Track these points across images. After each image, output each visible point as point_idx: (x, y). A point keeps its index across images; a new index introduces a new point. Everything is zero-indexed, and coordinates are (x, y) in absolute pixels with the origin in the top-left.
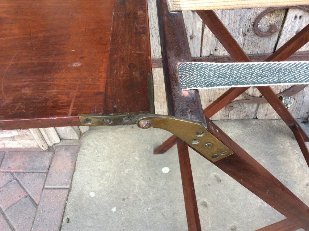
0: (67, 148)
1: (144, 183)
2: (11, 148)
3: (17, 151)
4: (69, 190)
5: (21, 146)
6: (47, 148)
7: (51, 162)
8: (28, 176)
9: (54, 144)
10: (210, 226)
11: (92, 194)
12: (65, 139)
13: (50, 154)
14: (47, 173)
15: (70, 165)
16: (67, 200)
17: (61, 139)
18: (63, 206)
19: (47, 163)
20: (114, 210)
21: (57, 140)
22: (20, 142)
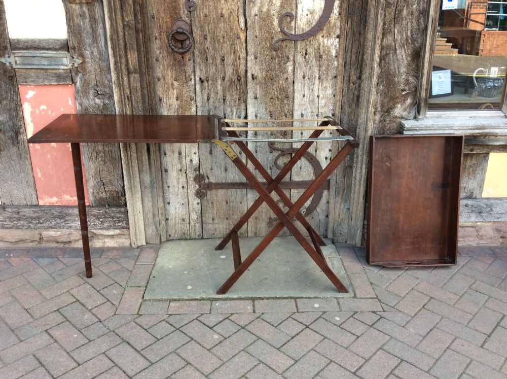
0: (151, 248)
1: (207, 262)
2: (109, 247)
3: (113, 249)
4: (154, 265)
5: (116, 245)
6: (136, 246)
7: (140, 253)
8: (123, 259)
9: (142, 246)
10: (250, 277)
11: (170, 267)
12: (149, 244)
13: (139, 250)
14: (137, 258)
15: (153, 255)
16: (152, 269)
17: (147, 243)
18: (150, 272)
19: (137, 254)
20: (186, 272)
21: (144, 244)
22: (118, 240)
